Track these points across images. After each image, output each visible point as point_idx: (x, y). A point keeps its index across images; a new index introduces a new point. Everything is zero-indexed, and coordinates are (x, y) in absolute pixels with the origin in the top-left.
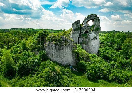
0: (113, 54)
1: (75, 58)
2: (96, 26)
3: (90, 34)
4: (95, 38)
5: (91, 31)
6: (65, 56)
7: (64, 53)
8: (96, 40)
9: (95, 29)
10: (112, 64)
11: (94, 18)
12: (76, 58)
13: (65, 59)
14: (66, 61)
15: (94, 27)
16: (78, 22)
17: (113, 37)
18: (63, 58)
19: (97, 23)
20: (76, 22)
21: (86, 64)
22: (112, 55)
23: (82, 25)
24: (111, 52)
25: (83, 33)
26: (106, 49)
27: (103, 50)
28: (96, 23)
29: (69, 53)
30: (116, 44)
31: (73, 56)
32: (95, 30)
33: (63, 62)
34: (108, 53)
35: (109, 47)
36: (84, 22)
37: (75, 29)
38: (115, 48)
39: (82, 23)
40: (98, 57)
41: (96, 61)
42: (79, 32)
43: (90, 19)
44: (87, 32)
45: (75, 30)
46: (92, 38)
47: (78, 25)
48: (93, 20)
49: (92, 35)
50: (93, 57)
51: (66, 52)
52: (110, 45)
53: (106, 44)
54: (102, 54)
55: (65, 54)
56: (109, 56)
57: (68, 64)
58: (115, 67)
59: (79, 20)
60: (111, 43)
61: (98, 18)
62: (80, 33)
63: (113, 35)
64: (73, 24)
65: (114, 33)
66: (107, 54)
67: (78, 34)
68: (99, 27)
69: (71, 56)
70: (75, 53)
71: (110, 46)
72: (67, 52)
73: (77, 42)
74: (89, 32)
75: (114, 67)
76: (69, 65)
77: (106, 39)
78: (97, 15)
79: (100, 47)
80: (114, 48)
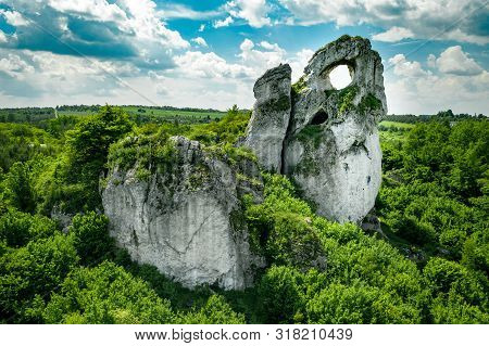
0: (444, 218)
1: (246, 251)
2: (362, 89)
3: (333, 128)
4: (358, 146)
5: (340, 114)
6: (196, 239)
7: (186, 224)
8: (363, 153)
9: (357, 101)
10: (439, 277)
11: (356, 53)
12: (252, 249)
13: (192, 258)
14: (201, 268)
15: (354, 95)
16: (284, 71)
17: (445, 139)
18: (181, 249)
19: (369, 77)
20: (269, 74)
21: (299, 281)
22: (437, 222)
23: (300, 87)
24: (432, 205)
25: (303, 121)
26: (414, 193)
27: (400, 198)
28: (362, 78)
29: (214, 227)
30: (456, 171)
31: (234, 239)
32: (361, 109)
33: (184, 269)
34: (418, 213)
35: (425, 181)
36: (307, 70)
37: (267, 105)
38: (454, 189)
39: (302, 79)
40: (370, 240)
41: (355, 262)
42: (286, 118)
43: (338, 57)
44: (320, 118)
45: (266, 108)
46: (344, 143)
47: (283, 85)
48: (352, 64)
49: (345, 131)
50: (343, 241)
51: (200, 220)
52: (429, 174)
53: (409, 171)
54: (392, 218)
55: (191, 229)
56: (425, 224)
57: (212, 281)
58: (452, 291)
59: (287, 66)
60: (435, 167)
61: (375, 53)
62: (292, 122)
63: (444, 129)
64: (258, 84)
65: (447, 124)
66: (413, 218)
67: (280, 125)
68: (378, 96)
69: (226, 239)
70: (249, 221)
71: (431, 180)
72: (205, 219)
73: (277, 165)
74: (330, 116)
75: (446, 289)
76: (216, 283)
77: (415, 146)
78: (367, 42)
79: (385, 183)
80: (447, 189)
